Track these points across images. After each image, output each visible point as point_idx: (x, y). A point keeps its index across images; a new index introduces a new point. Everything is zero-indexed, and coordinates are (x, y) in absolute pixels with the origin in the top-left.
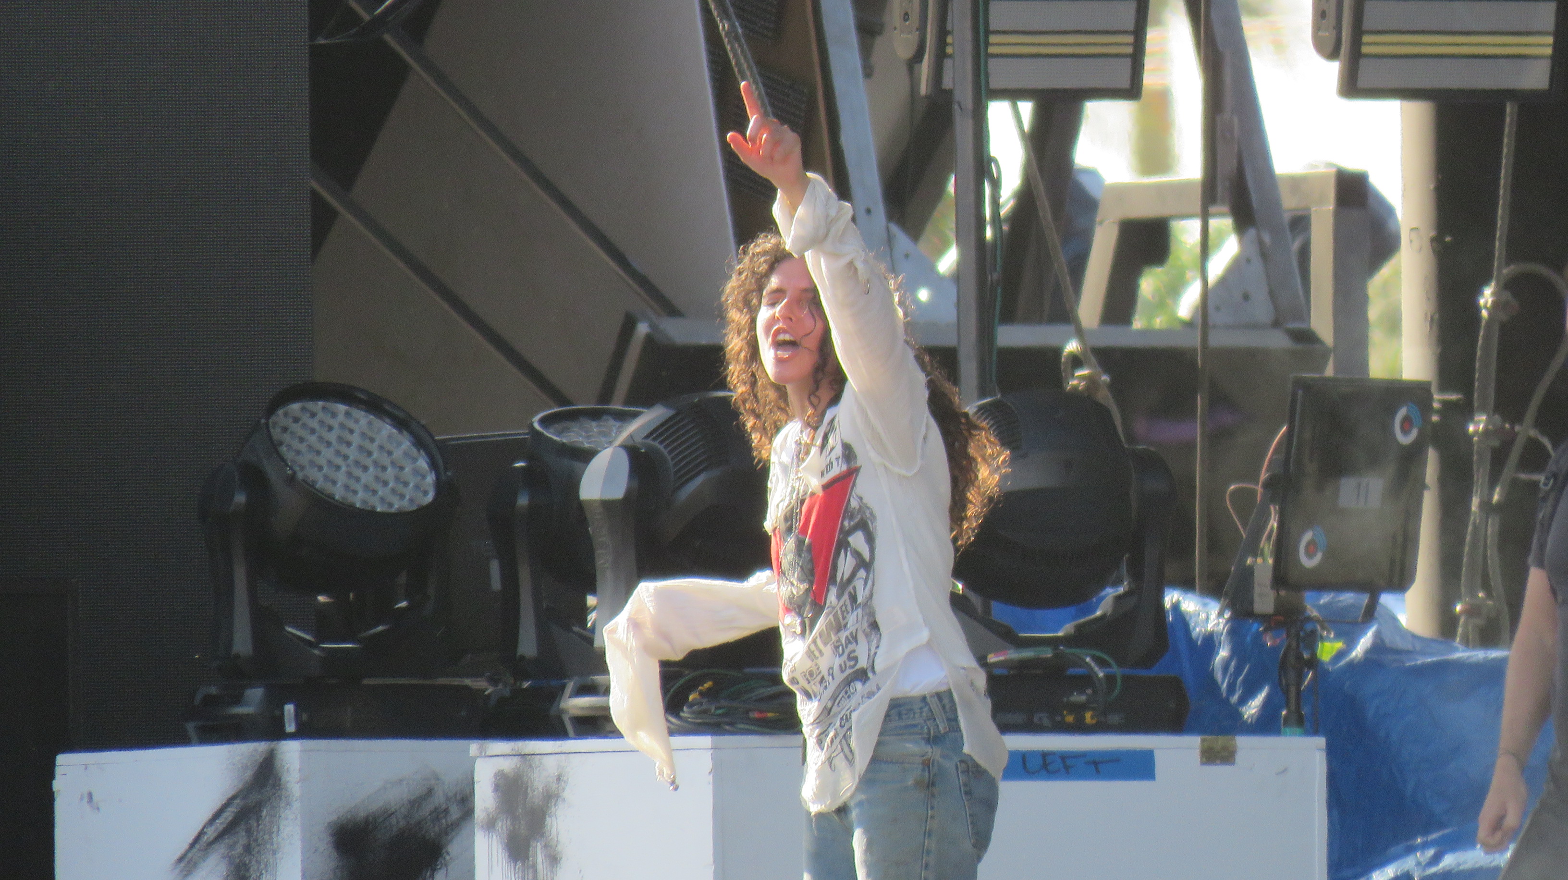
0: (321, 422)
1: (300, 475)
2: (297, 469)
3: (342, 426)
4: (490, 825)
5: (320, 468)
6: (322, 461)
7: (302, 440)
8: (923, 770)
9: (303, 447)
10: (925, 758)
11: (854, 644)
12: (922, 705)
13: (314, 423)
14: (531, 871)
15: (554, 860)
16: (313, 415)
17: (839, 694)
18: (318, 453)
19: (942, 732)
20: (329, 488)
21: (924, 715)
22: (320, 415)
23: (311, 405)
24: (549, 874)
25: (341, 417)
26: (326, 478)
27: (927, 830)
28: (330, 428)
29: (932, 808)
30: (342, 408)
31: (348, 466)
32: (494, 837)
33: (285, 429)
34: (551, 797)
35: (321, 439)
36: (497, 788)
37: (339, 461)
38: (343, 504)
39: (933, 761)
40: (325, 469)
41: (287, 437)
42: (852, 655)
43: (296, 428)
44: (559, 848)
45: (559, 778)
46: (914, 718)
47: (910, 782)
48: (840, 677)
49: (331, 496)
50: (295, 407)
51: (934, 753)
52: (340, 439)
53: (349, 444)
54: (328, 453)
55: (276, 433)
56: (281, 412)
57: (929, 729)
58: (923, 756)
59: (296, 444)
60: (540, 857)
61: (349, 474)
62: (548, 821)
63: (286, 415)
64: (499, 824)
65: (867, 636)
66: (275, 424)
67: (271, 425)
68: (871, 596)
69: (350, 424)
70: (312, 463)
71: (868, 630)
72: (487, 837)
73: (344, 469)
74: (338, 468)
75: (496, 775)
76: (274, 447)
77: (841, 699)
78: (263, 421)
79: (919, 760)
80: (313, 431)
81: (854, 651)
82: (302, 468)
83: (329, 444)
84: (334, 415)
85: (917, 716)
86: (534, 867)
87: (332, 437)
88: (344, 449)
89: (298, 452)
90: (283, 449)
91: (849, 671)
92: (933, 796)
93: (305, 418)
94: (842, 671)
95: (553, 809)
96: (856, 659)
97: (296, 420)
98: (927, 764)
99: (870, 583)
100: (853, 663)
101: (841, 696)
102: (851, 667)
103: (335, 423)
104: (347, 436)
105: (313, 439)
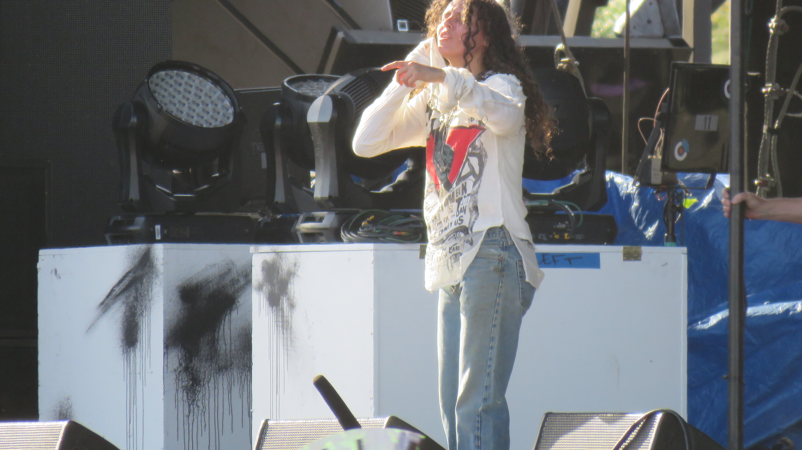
0: (176, 82)
1: (165, 108)
2: (163, 105)
3: (186, 83)
4: (260, 288)
5: (175, 105)
6: (175, 101)
7: (166, 90)
8: (499, 263)
9: (166, 94)
10: (500, 257)
11: (464, 213)
12: (500, 230)
13: (172, 82)
14: (280, 312)
15: (292, 306)
16: (171, 78)
17: (451, 235)
18: (174, 97)
19: (510, 244)
20: (179, 115)
21: (501, 235)
22: (175, 78)
23: (170, 72)
24: (290, 314)
25: (186, 79)
26: (178, 110)
27: (498, 293)
28: (180, 85)
29: (502, 282)
30: (186, 74)
31: (189, 103)
32: (262, 294)
33: (157, 85)
34: (291, 274)
35: (175, 90)
36: (263, 269)
37: (184, 101)
38: (187, 123)
39: (504, 259)
40: (177, 105)
41: (158, 89)
42: (461, 218)
43: (163, 84)
44: (295, 300)
45: (295, 265)
46: (496, 236)
47: (492, 268)
48: (454, 227)
49: (180, 119)
50: (162, 73)
51: (505, 255)
52: (185, 90)
53: (190, 92)
54: (179, 97)
55: (152, 87)
56: (155, 76)
57: (503, 242)
58: (499, 256)
59: (163, 92)
60: (285, 305)
61: (190, 108)
62: (289, 286)
63: (158, 77)
64: (264, 288)
65: (470, 211)
66: (152, 82)
67: (150, 82)
68: (477, 192)
69: (191, 82)
70: (171, 102)
71: (472, 209)
72: (258, 294)
73: (187, 105)
74: (184, 105)
75: (263, 263)
76: (151, 94)
77: (451, 238)
78: (146, 80)
79: (497, 257)
80: (171, 86)
81: (462, 217)
82: (166, 104)
83: (179, 92)
84: (182, 78)
85: (498, 235)
86: (282, 310)
87: (181, 89)
88: (187, 95)
89: (163, 96)
90: (156, 95)
91: (458, 226)
92: (503, 276)
93: (167, 79)
94: (455, 224)
95: (292, 280)
96: (462, 221)
97: (163, 80)
98: (501, 260)
99: (477, 185)
100: (460, 222)
101: (451, 236)
102: (459, 224)
103: (183, 82)
104: (189, 88)
105: (171, 90)
